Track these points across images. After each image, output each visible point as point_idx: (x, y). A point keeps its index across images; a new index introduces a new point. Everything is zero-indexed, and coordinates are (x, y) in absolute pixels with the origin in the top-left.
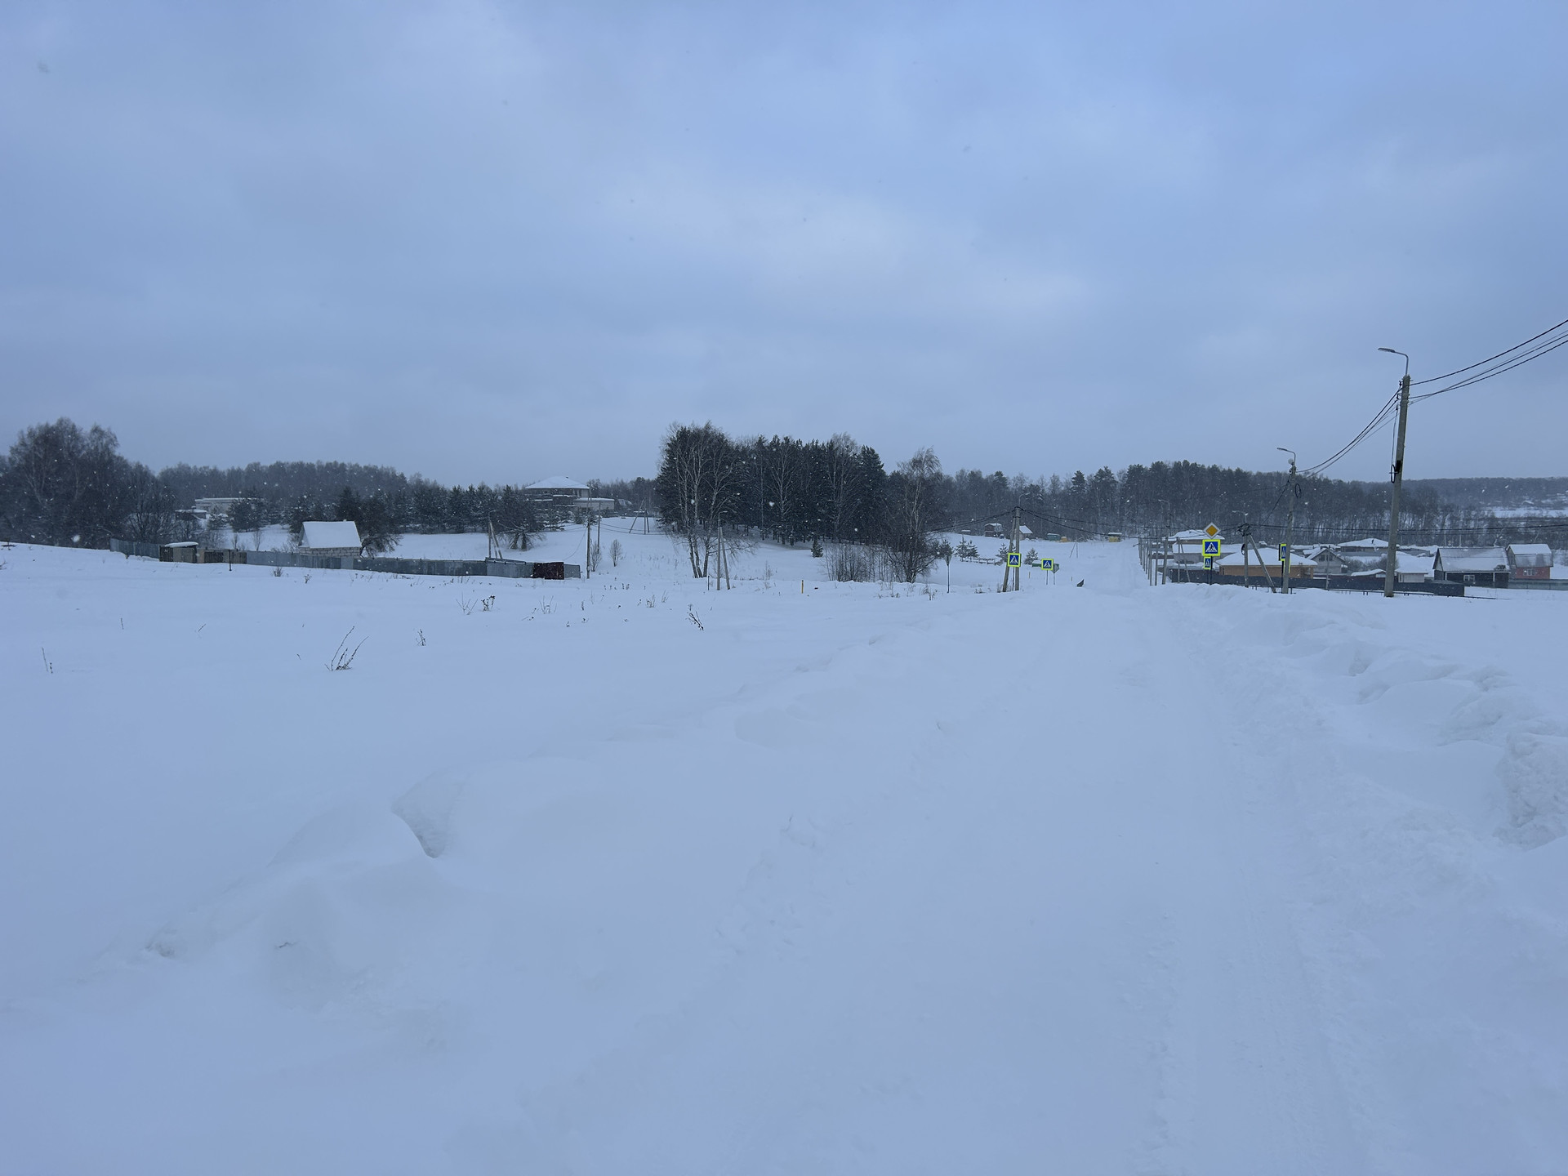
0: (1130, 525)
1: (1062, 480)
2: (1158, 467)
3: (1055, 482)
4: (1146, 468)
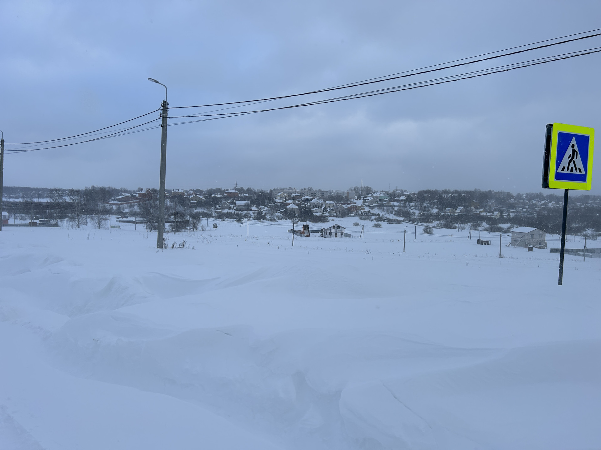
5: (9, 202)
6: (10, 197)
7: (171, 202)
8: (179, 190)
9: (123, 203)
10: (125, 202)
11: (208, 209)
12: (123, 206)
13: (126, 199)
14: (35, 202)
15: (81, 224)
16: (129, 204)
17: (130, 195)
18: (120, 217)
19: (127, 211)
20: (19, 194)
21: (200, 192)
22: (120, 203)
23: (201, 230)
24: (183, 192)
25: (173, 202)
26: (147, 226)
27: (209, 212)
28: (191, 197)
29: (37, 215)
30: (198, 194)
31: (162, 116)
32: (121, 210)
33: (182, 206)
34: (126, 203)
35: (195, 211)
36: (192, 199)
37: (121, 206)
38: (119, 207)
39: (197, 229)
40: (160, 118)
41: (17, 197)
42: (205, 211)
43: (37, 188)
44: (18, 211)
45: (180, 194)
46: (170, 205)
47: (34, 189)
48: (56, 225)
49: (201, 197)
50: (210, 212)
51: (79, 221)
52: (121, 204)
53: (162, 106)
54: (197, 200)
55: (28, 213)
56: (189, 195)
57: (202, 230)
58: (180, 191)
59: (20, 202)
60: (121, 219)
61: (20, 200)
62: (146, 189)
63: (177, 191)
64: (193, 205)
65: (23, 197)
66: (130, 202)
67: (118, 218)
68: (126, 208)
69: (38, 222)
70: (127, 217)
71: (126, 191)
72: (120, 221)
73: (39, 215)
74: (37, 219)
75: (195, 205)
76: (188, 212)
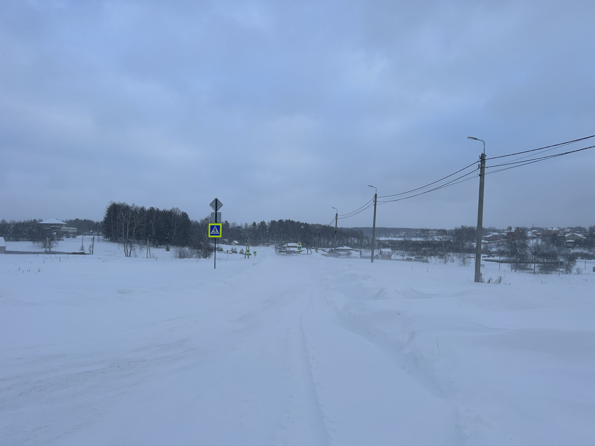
0: (272, 241)
1: (249, 225)
2: (281, 221)
3: (246, 225)
4: (277, 221)
5: (393, 241)
6: (395, 237)
7: (543, 241)
8: (552, 228)
9: (491, 242)
10: (492, 241)
11: (589, 249)
12: (490, 245)
13: (494, 238)
14: (413, 241)
15: (447, 261)
16: (497, 243)
17: (498, 234)
18: (487, 256)
19: (494, 250)
20: (402, 234)
21: (580, 230)
22: (487, 242)
23: (576, 273)
24: (557, 230)
25: (545, 241)
26: (511, 266)
27: (590, 253)
28: (566, 236)
29: (414, 252)
30: (578, 232)
31: (480, 166)
32: (489, 249)
33: (556, 245)
34: (494, 242)
35: (572, 251)
36: (569, 238)
37: (488, 245)
38: (487, 246)
39: (570, 272)
40: (478, 169)
41: (400, 237)
42: (585, 252)
43: (416, 229)
44: (399, 248)
45: (554, 233)
46: (541, 244)
47: (413, 230)
48: (427, 261)
49: (580, 235)
50: (592, 253)
51: (445, 259)
52: (489, 243)
53: (480, 158)
54: (575, 239)
55: (406, 250)
56: (565, 233)
57: (578, 274)
58: (554, 229)
59: (401, 241)
60: (487, 258)
61: (402, 239)
62: (515, 228)
63: (550, 229)
64: (570, 245)
65: (404, 236)
66: (498, 241)
67: (485, 257)
68: (493, 247)
69: (413, 258)
70: (493, 257)
71: (495, 231)
72: (486, 260)
73: (415, 252)
74: (413, 255)
75: (572, 244)
76: (563, 252)
